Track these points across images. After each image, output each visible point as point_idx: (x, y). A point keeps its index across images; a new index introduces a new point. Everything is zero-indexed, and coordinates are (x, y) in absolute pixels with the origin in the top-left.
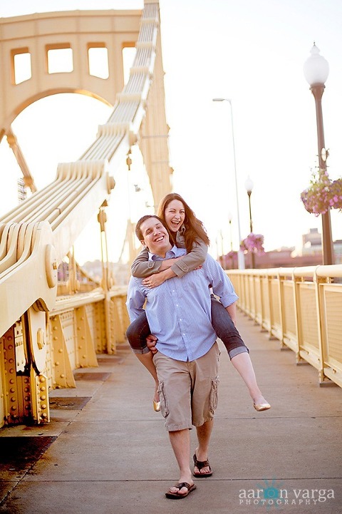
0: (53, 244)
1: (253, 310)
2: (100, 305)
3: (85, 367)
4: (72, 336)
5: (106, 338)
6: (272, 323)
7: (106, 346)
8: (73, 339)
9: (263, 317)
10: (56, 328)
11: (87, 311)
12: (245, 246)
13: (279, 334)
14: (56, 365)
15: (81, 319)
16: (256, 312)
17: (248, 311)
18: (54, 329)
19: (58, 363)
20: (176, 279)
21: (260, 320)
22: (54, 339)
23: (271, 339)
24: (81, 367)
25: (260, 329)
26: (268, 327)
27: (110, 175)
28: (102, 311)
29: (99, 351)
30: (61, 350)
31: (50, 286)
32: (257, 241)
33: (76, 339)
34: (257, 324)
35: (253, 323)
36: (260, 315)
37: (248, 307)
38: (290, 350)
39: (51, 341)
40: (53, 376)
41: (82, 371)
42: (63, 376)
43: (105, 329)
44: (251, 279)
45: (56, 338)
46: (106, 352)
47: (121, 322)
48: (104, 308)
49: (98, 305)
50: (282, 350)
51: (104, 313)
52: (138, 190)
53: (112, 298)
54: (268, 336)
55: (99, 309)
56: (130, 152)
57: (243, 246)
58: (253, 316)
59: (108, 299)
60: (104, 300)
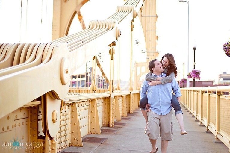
0: (69, 58)
1: (192, 109)
2: (107, 100)
3: (94, 134)
4: (87, 115)
5: (109, 118)
6: (202, 117)
7: (109, 122)
8: (88, 117)
9: (197, 113)
10: (74, 110)
11: (97, 103)
12: (190, 75)
13: (205, 123)
14: (72, 132)
15: (94, 107)
16: (194, 110)
17: (189, 109)
18: (72, 111)
19: (73, 131)
20: (161, 85)
21: (195, 115)
22: (72, 117)
23: (200, 126)
24: (91, 134)
25: (195, 119)
26: (199, 119)
27: (118, 29)
28: (108, 103)
29: (105, 125)
30: (76, 124)
31: (63, 83)
32: (197, 74)
33: (90, 117)
34: (194, 117)
35: (192, 115)
36: (195, 112)
37: (190, 107)
38: (211, 133)
39: (70, 118)
40: (70, 139)
41: (91, 136)
42: (76, 139)
43: (109, 113)
44: (192, 92)
45: (73, 116)
46: (109, 126)
47: (120, 110)
48: (109, 101)
49: (106, 100)
50: (207, 132)
51: (109, 104)
52: (137, 43)
53: (115, 97)
54: (199, 123)
55: (106, 102)
56: (133, 21)
57: (190, 76)
58: (192, 112)
59: (112, 97)
60: (110, 96)
